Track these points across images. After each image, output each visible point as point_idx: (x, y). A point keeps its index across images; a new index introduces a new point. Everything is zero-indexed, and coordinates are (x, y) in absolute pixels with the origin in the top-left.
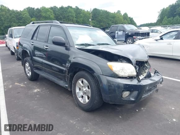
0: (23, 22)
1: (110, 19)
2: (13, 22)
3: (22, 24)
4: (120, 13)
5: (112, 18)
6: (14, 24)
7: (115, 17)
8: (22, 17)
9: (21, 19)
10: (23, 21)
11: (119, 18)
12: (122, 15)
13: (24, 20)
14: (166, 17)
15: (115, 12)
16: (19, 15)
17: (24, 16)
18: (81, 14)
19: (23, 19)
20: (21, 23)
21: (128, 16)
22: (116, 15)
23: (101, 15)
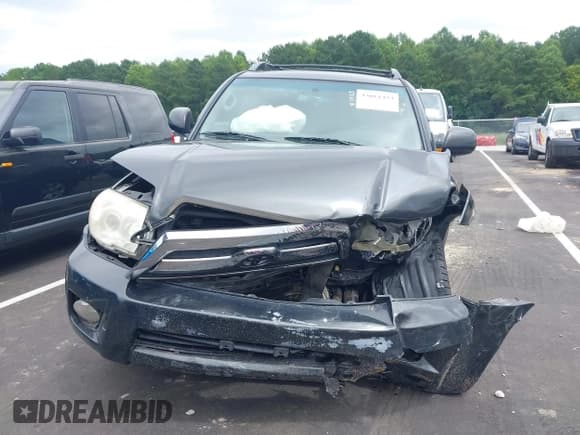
0: (535, 79)
2: (499, 82)
3: (529, 85)
6: (501, 87)
8: (535, 63)
9: (531, 69)
10: (536, 75)
13: (540, 73)
16: (527, 58)
17: (541, 61)
19: (538, 69)
20: (526, 83)
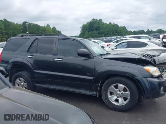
1: (41, 32)
4: (49, 27)
5: (43, 31)
7: (46, 30)
11: (48, 31)
12: (52, 28)
14: (86, 31)
15: (44, 26)
18: (10, 26)
21: (56, 30)
22: (46, 29)
23: (32, 28)
